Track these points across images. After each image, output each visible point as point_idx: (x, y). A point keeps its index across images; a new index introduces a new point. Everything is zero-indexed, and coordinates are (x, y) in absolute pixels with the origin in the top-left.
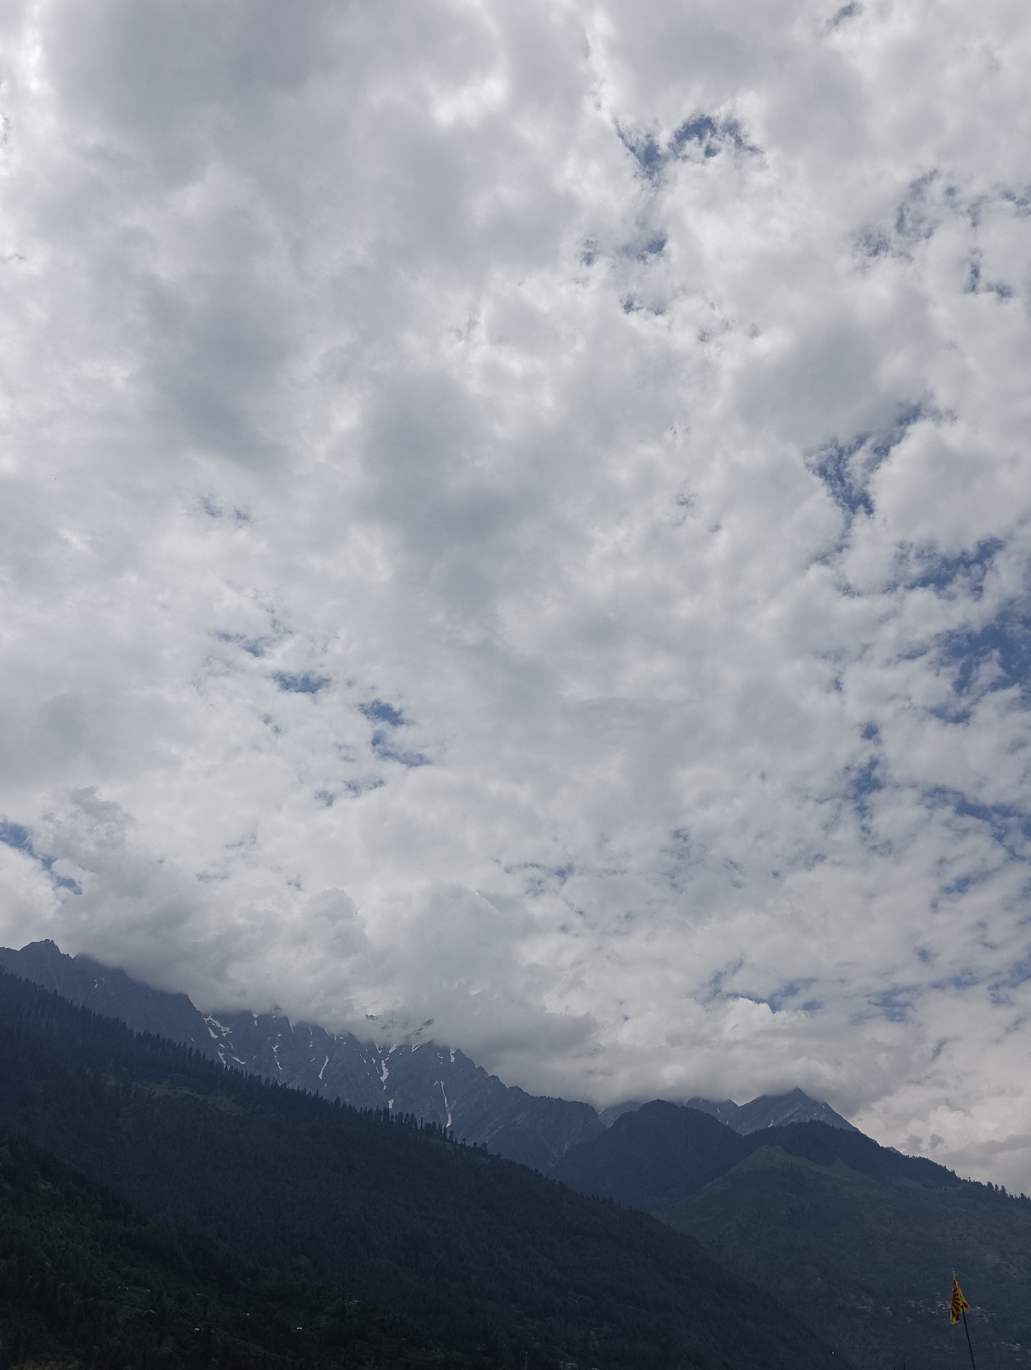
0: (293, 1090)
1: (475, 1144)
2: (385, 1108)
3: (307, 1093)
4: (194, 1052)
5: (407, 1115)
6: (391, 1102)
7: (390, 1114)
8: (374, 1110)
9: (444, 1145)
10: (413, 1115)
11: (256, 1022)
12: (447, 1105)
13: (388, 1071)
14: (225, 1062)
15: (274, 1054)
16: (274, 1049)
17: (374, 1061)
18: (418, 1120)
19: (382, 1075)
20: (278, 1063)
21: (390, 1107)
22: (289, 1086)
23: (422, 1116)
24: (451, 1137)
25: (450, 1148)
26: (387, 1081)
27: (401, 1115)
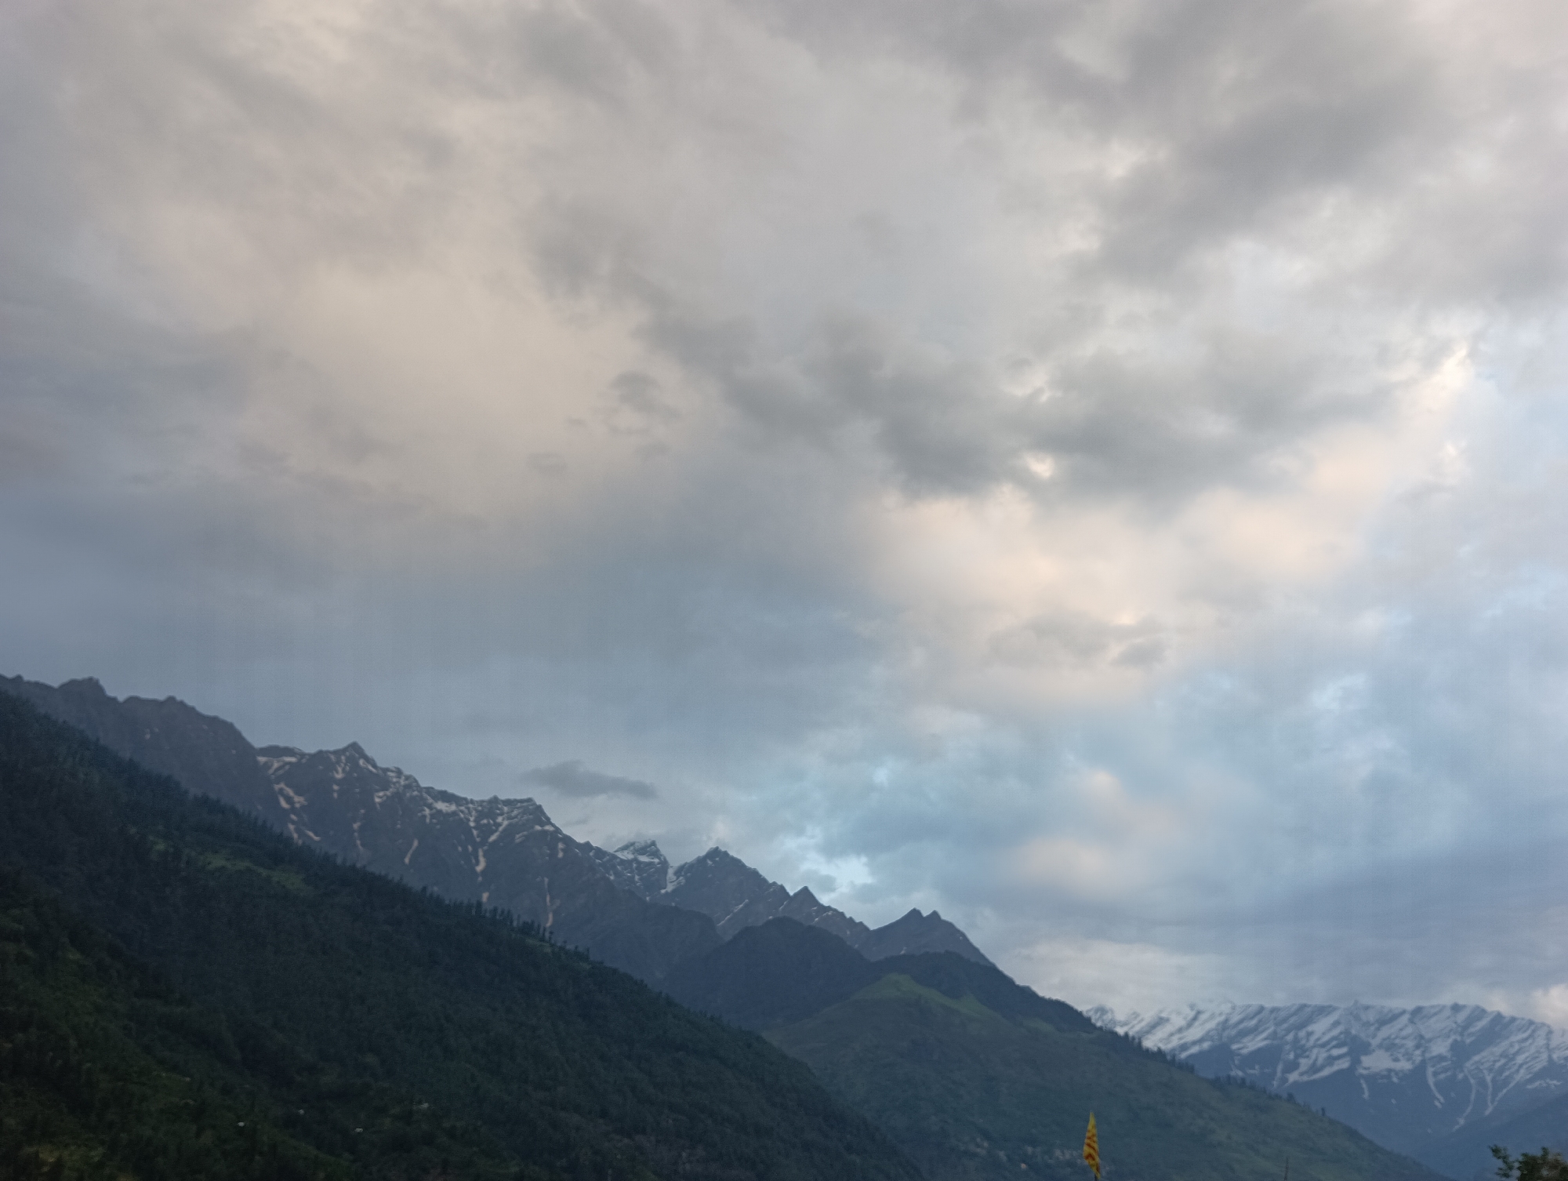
0: (373, 874)
1: (576, 947)
2: (479, 901)
3: (390, 878)
6: (485, 896)
7: (484, 908)
8: (466, 902)
9: (541, 945)
10: (509, 912)
11: (336, 795)
12: (548, 903)
13: (485, 862)
14: (296, 836)
15: (355, 831)
16: (355, 826)
17: (470, 849)
18: (515, 917)
19: (478, 865)
20: (358, 842)
21: (485, 900)
22: (372, 869)
23: (520, 913)
24: (550, 938)
25: (548, 950)
26: (483, 872)
27: (495, 910)
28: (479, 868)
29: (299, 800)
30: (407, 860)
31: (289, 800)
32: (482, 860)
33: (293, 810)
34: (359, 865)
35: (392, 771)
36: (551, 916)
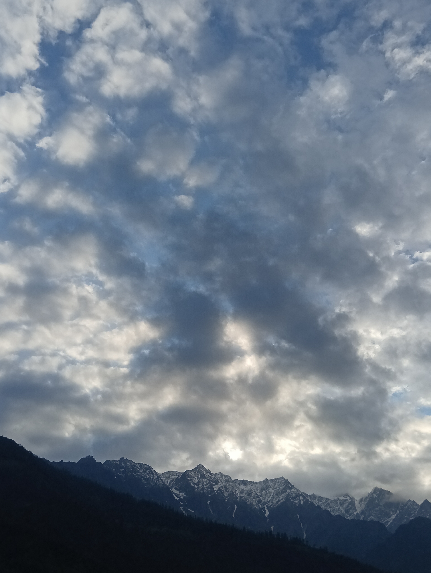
0: (220, 524)
2: (270, 530)
3: (228, 525)
4: (168, 508)
5: (282, 534)
6: (272, 527)
7: (273, 534)
8: (264, 532)
9: (304, 548)
10: (285, 534)
12: (302, 528)
14: (184, 512)
15: (208, 505)
17: (261, 506)
18: (288, 536)
19: (265, 513)
20: (211, 510)
22: (218, 522)
23: (290, 534)
24: (307, 544)
25: (307, 550)
26: (268, 516)
27: (278, 534)
28: (266, 515)
29: (182, 495)
30: (233, 516)
31: (178, 496)
32: (267, 510)
33: (180, 499)
34: (213, 521)
35: (219, 475)
36: (305, 533)
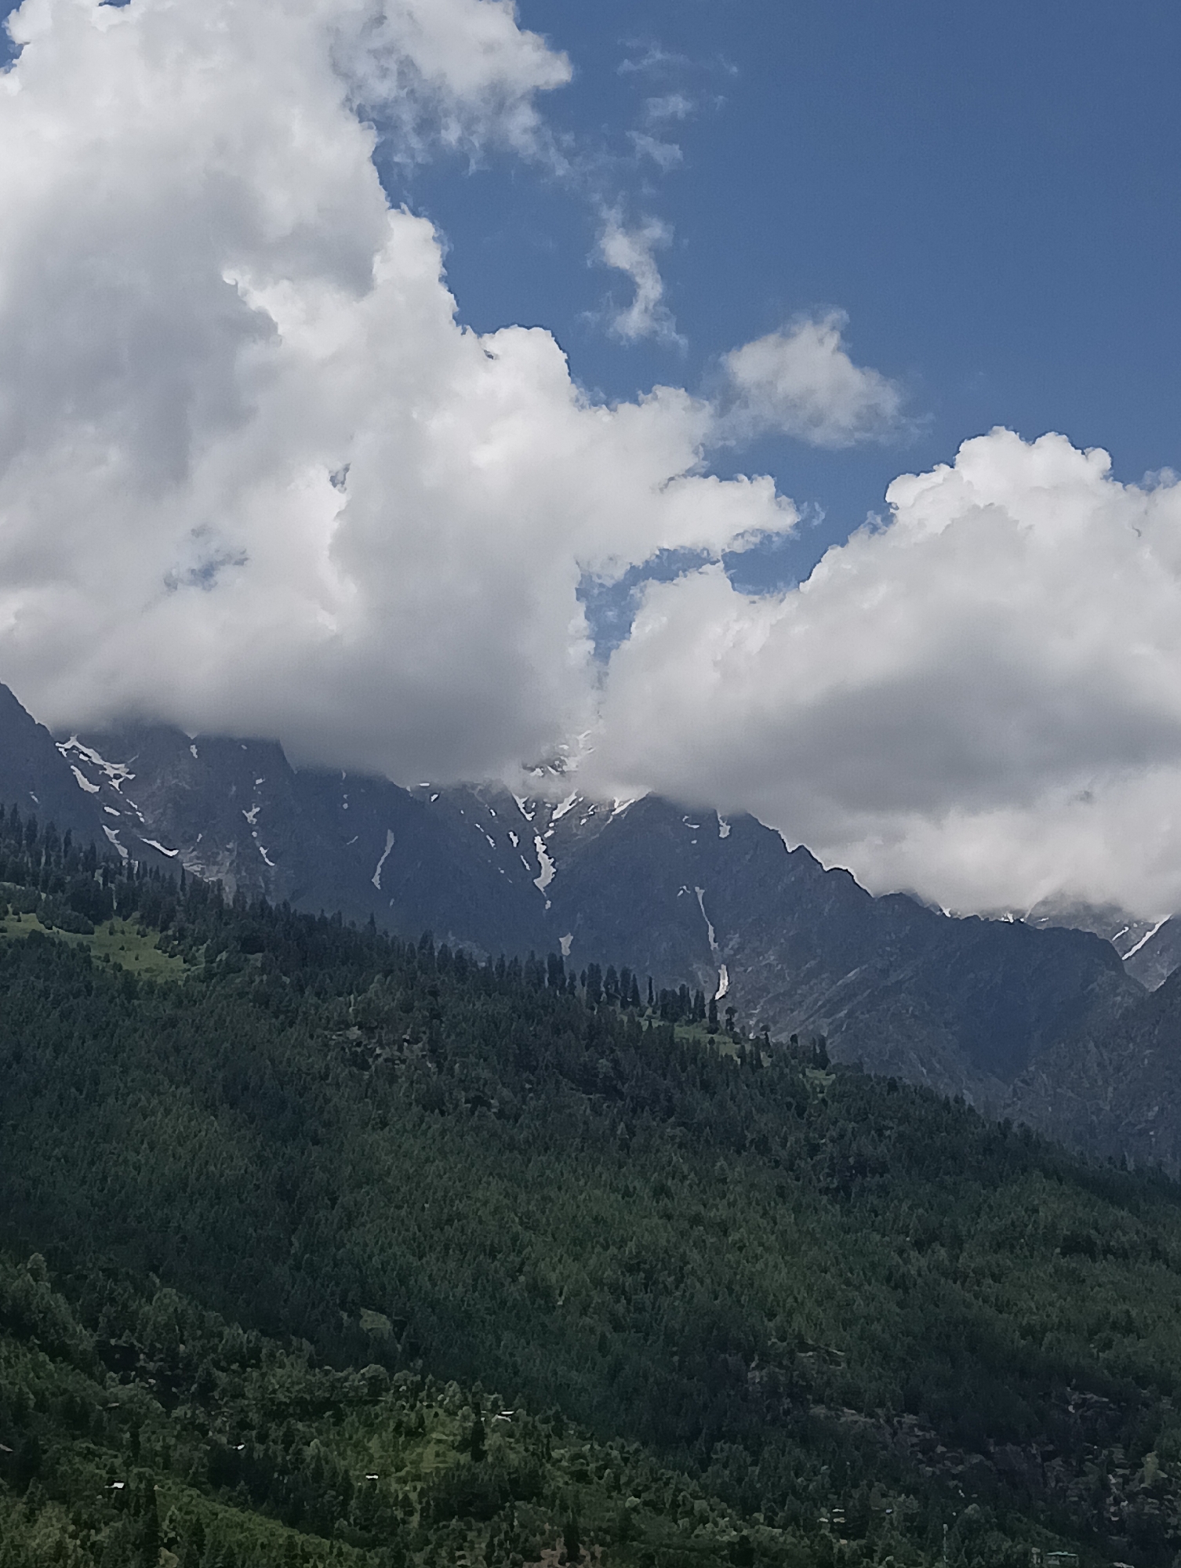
0: (308, 919)
1: (794, 1038)
2: (552, 956)
3: (346, 923)
4: (41, 831)
5: (611, 973)
6: (566, 942)
7: (567, 970)
8: (523, 961)
9: (712, 1041)
10: (625, 974)
11: (194, 749)
12: (714, 945)
13: (553, 865)
14: (123, 852)
15: (250, 828)
16: (250, 816)
17: (515, 840)
18: (642, 984)
19: (538, 875)
20: (263, 851)
21: (566, 951)
22: (299, 907)
23: (649, 973)
24: (729, 1022)
25: (728, 1048)
26: (551, 888)
27: (595, 970)
28: (541, 882)
29: (117, 771)
30: (376, 880)
31: (93, 772)
32: (545, 862)
33: (108, 796)
36: (723, 974)
